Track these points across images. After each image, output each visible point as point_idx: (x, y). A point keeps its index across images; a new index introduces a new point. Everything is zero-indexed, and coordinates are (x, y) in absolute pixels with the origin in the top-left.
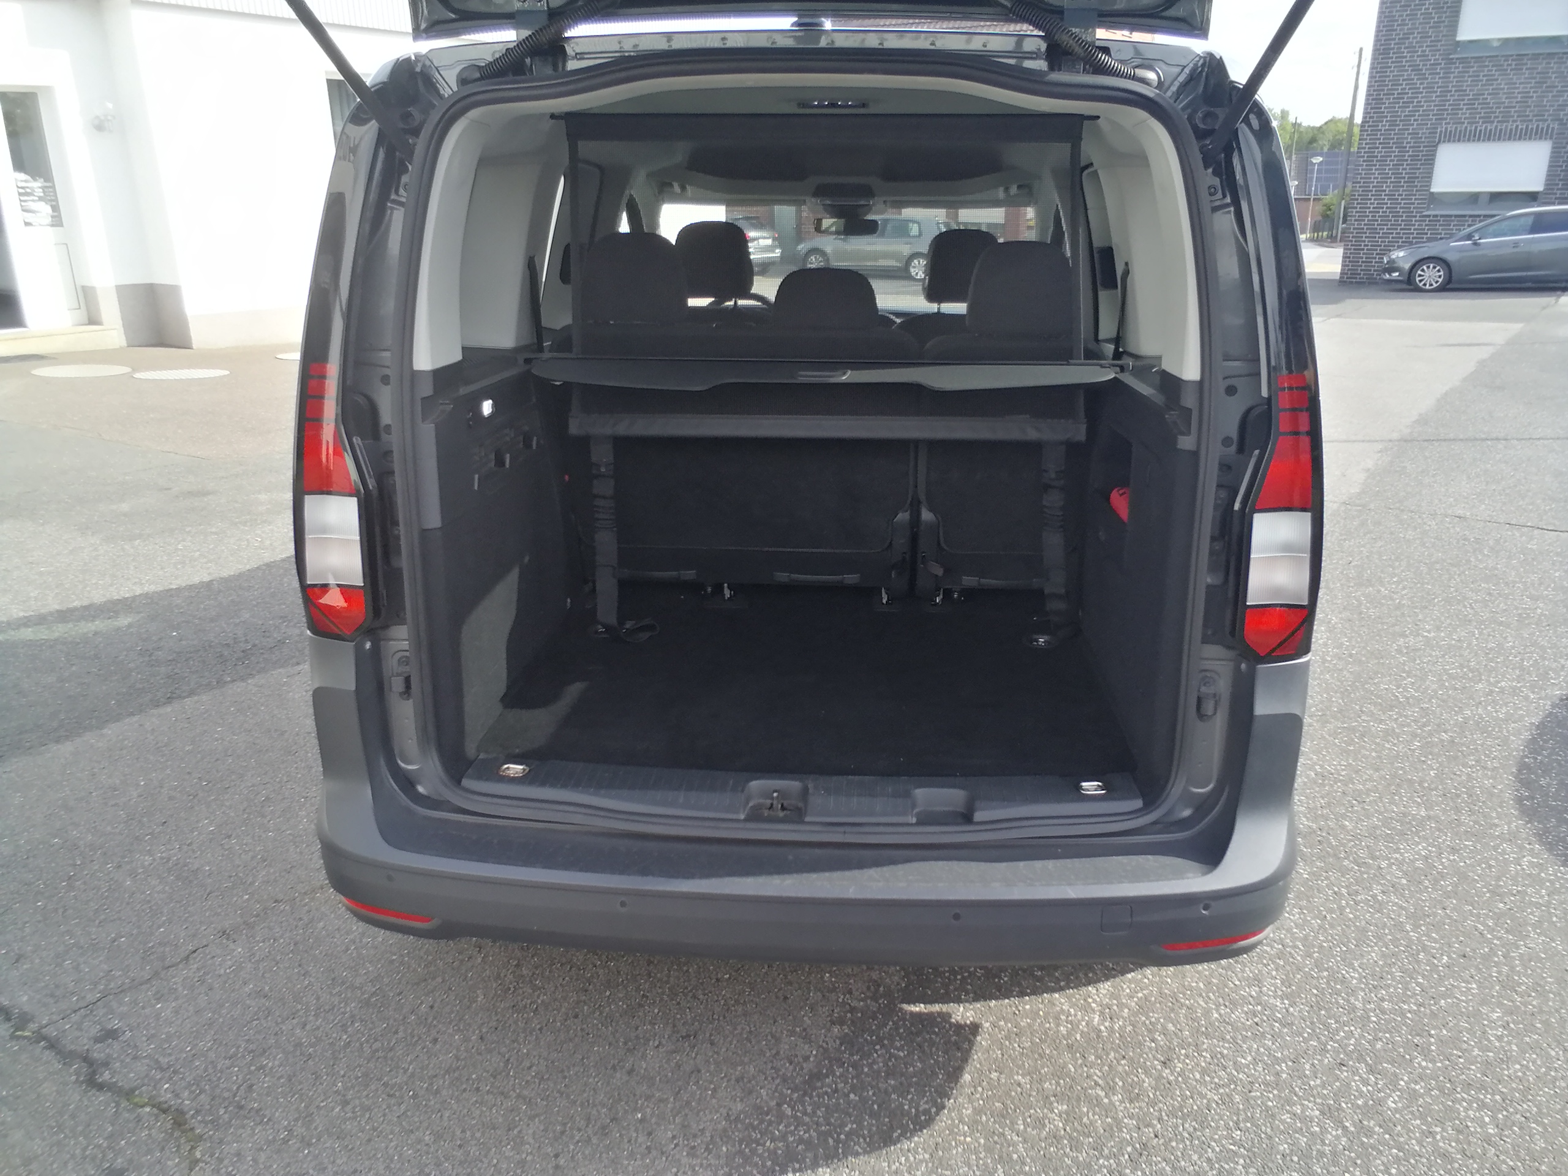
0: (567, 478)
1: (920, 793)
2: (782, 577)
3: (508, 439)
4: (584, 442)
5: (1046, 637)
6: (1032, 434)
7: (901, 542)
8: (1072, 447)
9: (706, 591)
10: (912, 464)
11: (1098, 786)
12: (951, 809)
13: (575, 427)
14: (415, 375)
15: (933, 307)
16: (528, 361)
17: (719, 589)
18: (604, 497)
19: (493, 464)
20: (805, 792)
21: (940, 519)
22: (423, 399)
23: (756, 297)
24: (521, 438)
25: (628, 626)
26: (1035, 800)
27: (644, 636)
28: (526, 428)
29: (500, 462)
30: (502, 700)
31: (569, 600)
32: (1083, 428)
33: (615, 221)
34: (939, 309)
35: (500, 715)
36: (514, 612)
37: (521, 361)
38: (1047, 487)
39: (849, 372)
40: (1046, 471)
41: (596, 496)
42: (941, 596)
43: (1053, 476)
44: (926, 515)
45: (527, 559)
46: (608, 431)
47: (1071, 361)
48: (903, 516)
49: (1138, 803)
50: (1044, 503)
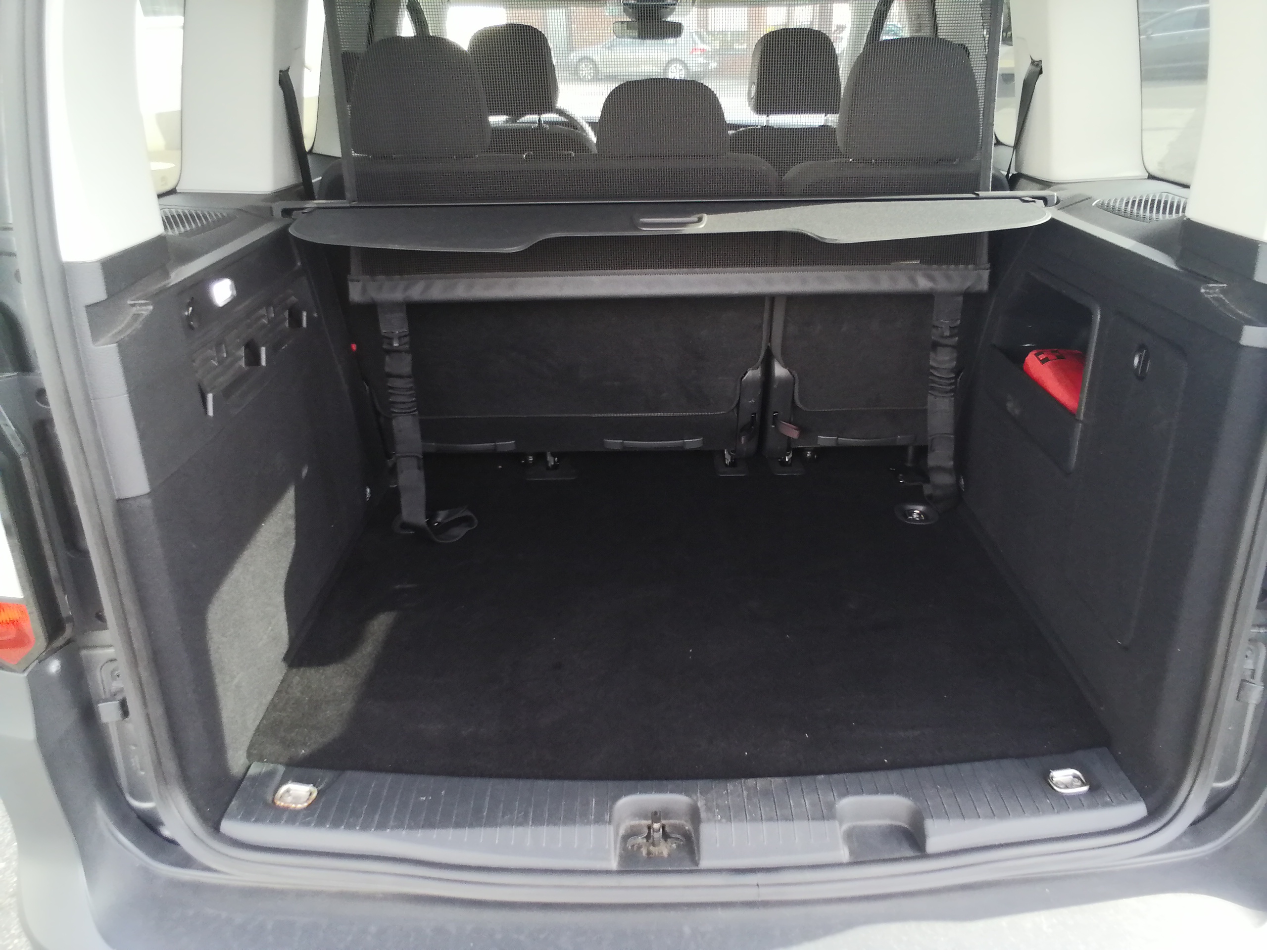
0: (354, 347)
1: (847, 804)
2: (614, 443)
3: (265, 321)
4: (371, 310)
5: (921, 508)
6: (923, 284)
7: (751, 402)
8: (971, 298)
9: (526, 460)
10: (766, 316)
11: (1075, 777)
12: (887, 822)
13: (356, 293)
14: (66, 272)
15: (762, 120)
16: (287, 212)
17: (540, 457)
18: (400, 377)
19: (242, 363)
20: (695, 816)
21: (796, 375)
22: (88, 307)
23: (561, 112)
24: (286, 314)
25: (439, 519)
26: (1003, 813)
27: (460, 532)
28: (293, 299)
29: (253, 358)
30: (285, 659)
31: (368, 490)
32: (986, 274)
33: (393, 24)
34: (768, 121)
35: (283, 681)
36: (292, 544)
37: (277, 213)
38: (935, 346)
39: (706, 217)
40: (936, 327)
41: (390, 375)
42: (791, 455)
43: (947, 333)
44: (780, 371)
45: (305, 472)
46: (398, 295)
47: (982, 194)
48: (753, 374)
49: (1139, 810)
50: (931, 363)
